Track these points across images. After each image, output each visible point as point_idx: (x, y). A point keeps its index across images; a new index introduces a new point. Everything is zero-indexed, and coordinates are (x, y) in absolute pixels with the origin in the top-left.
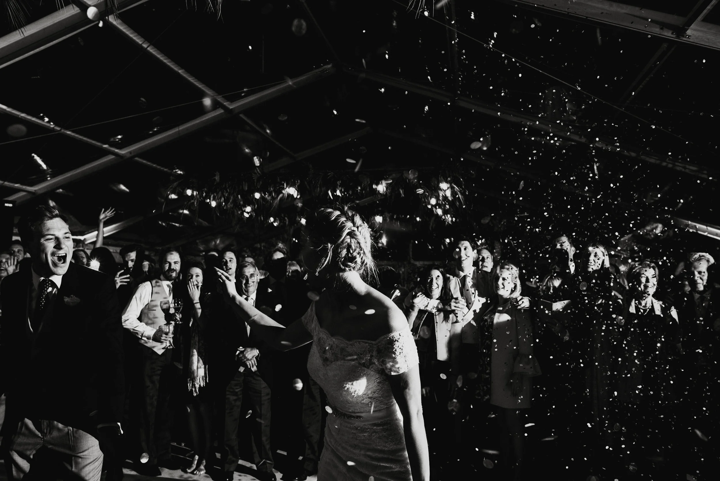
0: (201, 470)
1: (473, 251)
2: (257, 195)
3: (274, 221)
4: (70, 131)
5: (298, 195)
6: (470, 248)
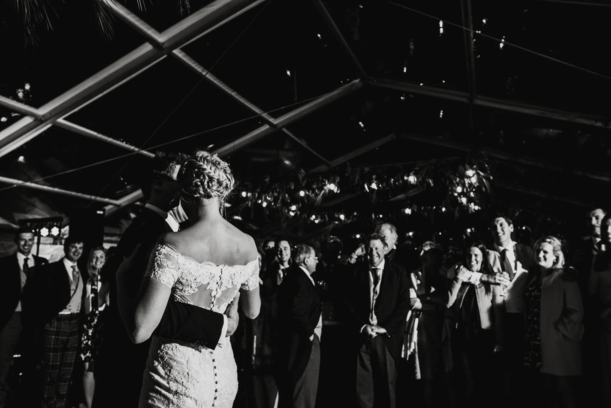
1: (509, 226)
2: (302, 193)
3: (316, 219)
4: (146, 151)
5: (338, 190)
6: (505, 224)
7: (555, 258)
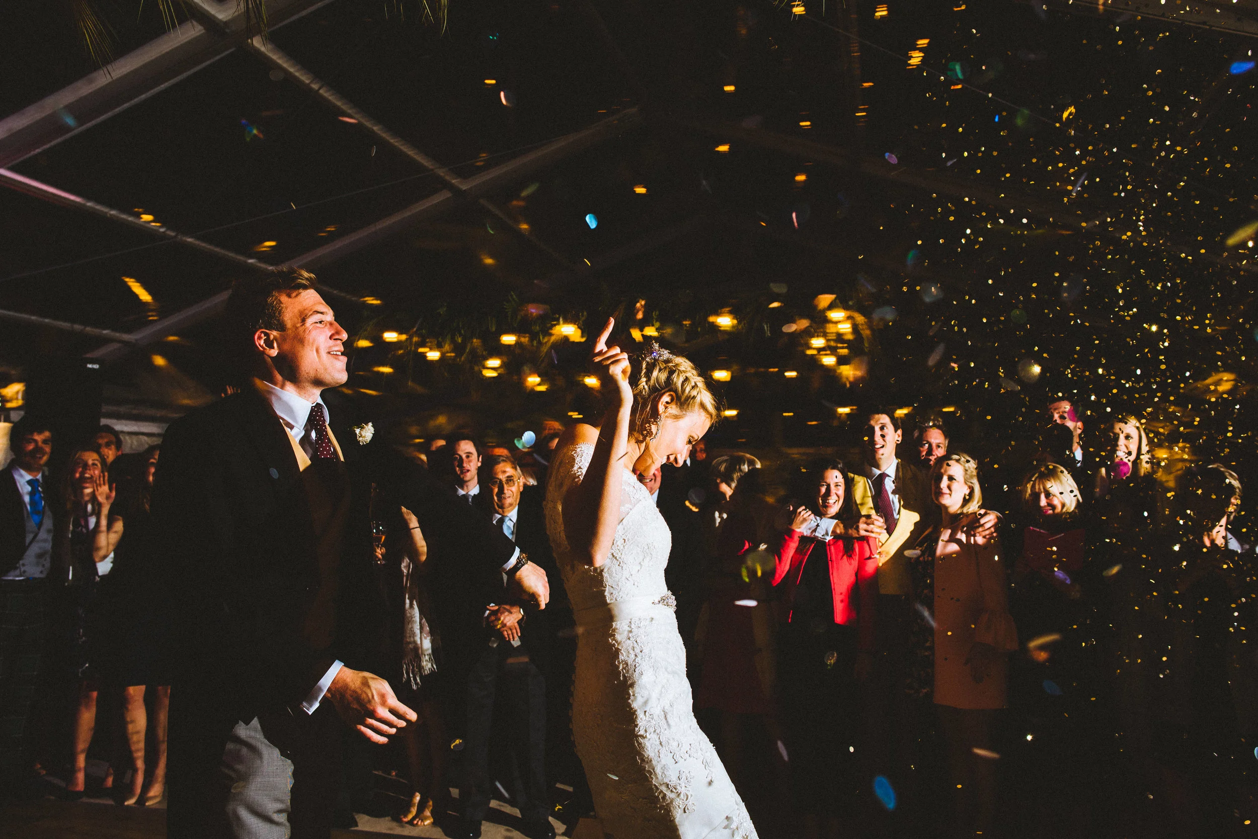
0: (426, 818)
1: (896, 431)
2: (508, 339)
4: (191, 237)
5: (579, 337)
6: (889, 428)
7: (967, 492)
